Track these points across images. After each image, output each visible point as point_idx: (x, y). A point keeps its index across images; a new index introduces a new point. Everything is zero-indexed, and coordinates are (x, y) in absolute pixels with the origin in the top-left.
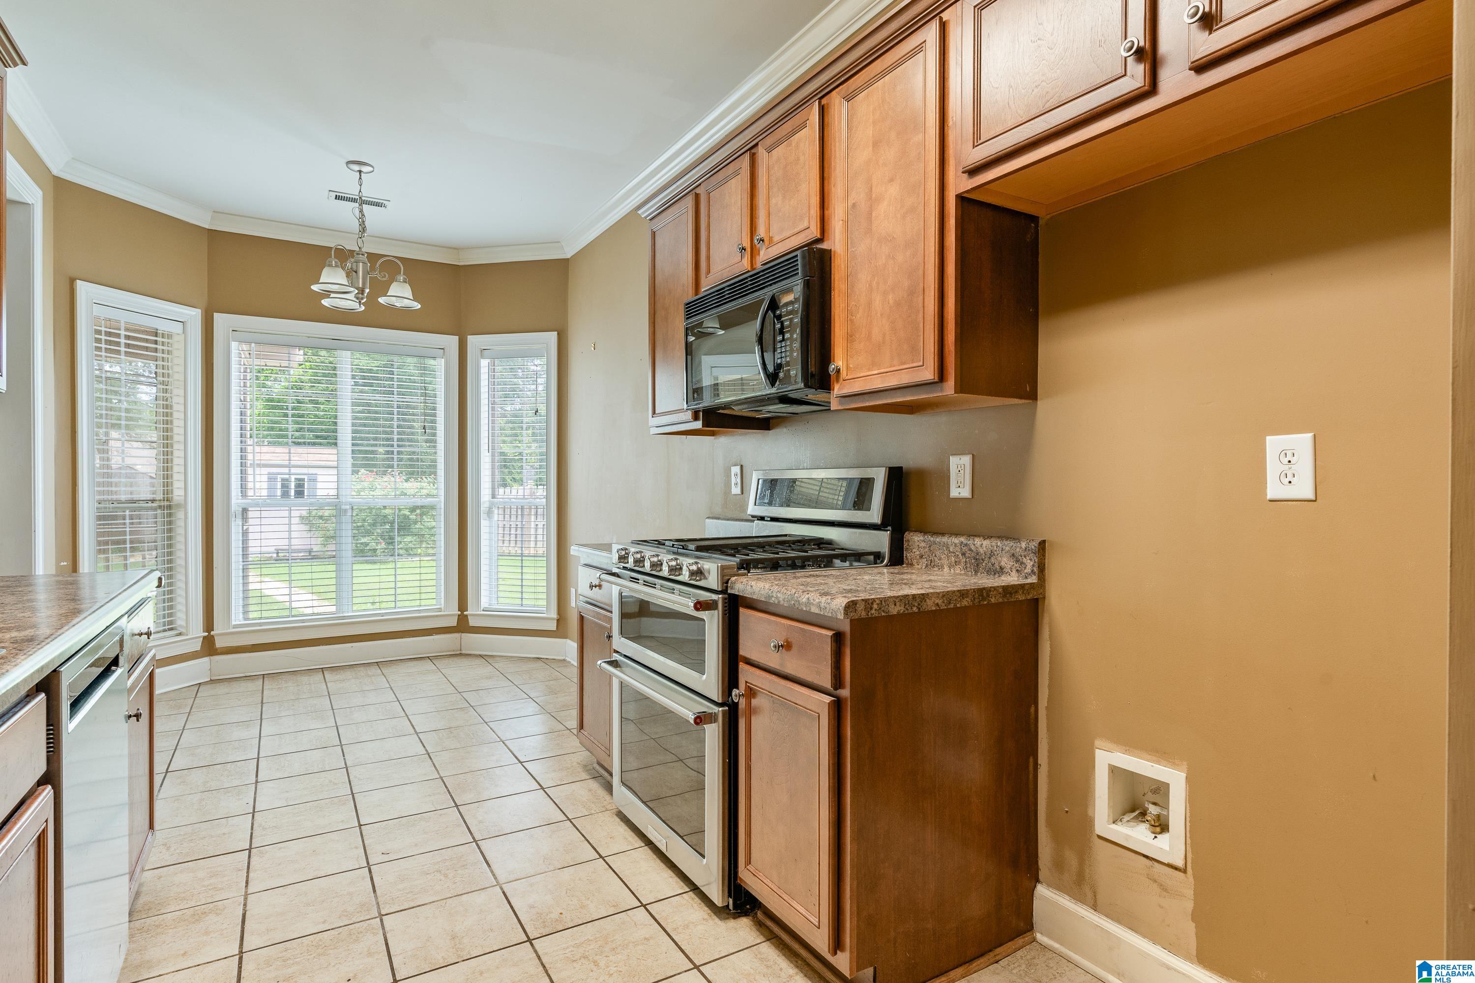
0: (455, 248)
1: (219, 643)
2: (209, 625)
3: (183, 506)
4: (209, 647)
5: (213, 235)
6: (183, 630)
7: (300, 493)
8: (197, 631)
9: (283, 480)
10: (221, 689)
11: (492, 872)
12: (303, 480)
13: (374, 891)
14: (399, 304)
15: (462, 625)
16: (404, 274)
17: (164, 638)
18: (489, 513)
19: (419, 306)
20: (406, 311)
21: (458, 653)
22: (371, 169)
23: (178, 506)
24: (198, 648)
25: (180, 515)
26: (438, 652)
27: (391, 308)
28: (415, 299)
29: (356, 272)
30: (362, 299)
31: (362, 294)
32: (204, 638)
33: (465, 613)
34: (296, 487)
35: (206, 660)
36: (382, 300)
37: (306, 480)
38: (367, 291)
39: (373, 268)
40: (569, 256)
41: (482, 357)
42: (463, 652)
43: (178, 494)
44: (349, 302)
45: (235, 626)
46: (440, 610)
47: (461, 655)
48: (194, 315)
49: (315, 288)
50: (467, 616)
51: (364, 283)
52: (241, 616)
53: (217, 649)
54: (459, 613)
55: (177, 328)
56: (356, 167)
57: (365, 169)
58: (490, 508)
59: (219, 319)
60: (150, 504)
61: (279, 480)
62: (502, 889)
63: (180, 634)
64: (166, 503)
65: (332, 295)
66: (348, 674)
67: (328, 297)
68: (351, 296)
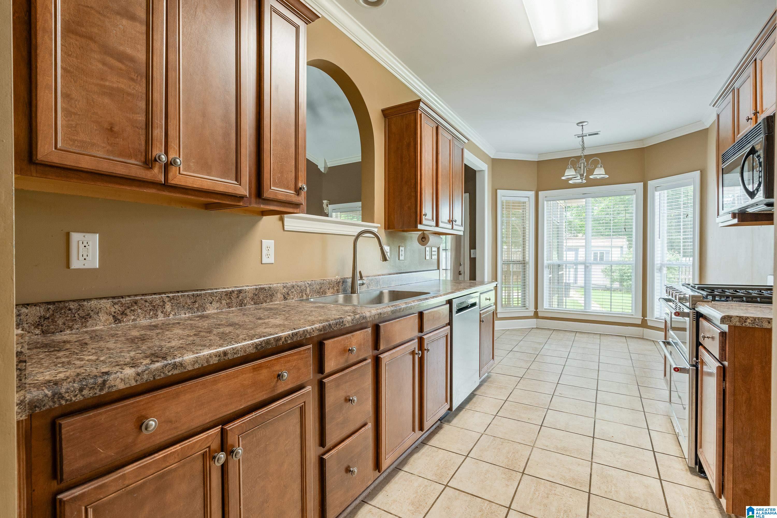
0: (640, 140)
1: (540, 314)
2: (536, 307)
3: (528, 263)
4: (536, 315)
5: (539, 163)
6: (528, 308)
7: (602, 259)
8: (532, 309)
9: (594, 253)
10: (538, 331)
11: (595, 414)
12: (603, 253)
13: (550, 402)
14: (598, 177)
15: (644, 324)
16: (601, 164)
17: (521, 309)
18: (660, 270)
19: (608, 176)
20: (602, 179)
21: (642, 337)
22: (587, 123)
23: (527, 263)
24: (533, 315)
25: (528, 266)
26: (630, 335)
27: (595, 179)
28: (606, 174)
29: (580, 168)
30: (583, 178)
31: (583, 176)
32: (535, 311)
33: (645, 318)
34: (600, 256)
35: (535, 320)
36: (591, 177)
37: (605, 253)
38: (585, 174)
39: (587, 164)
40: (708, 127)
41: (656, 191)
42: (644, 337)
43: (527, 258)
44: (578, 180)
45: (545, 309)
46: (632, 315)
47: (643, 338)
48: (532, 194)
49: (563, 178)
50: (646, 320)
51: (584, 172)
52: (548, 306)
53: (539, 317)
54: (642, 318)
55: (526, 200)
56: (581, 124)
57: (584, 124)
58: (661, 267)
59: (541, 193)
60: (519, 262)
61: (593, 253)
62: (595, 420)
63: (527, 309)
64: (524, 262)
65: (573, 179)
66: (586, 335)
67: (571, 180)
68: (579, 178)
